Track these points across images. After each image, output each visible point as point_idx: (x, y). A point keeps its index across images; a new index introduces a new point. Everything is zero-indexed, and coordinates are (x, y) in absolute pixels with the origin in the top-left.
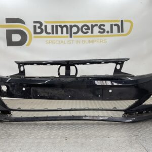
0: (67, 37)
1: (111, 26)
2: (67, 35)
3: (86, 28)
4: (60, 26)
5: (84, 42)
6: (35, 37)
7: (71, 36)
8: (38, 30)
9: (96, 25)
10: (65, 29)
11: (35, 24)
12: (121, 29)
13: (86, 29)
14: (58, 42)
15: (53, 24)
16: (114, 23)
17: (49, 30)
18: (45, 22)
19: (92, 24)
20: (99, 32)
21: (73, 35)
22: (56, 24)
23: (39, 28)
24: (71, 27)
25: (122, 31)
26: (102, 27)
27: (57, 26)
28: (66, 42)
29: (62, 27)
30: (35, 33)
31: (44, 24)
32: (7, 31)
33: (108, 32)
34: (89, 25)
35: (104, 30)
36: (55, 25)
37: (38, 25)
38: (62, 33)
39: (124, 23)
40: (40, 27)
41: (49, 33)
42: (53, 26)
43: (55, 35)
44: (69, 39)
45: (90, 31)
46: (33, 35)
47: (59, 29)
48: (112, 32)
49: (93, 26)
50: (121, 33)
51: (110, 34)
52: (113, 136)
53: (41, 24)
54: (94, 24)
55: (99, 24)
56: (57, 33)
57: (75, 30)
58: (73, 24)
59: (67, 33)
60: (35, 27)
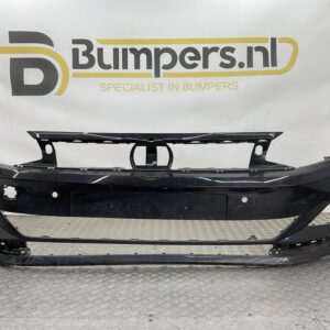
0: (149, 75)
3: (192, 54)
4: (133, 50)
5: (186, 87)
6: (74, 75)
7: (157, 74)
8: (83, 60)
9: (215, 49)
13: (191, 58)
14: (127, 87)
16: (254, 45)
17: (108, 59)
18: (99, 41)
19: (206, 46)
20: (222, 65)
21: (162, 71)
22: (124, 47)
23: (84, 54)
24: (158, 52)
25: (274, 64)
26: (228, 53)
27: (125, 51)
29: (137, 53)
30: (76, 65)
31: (96, 46)
33: (241, 65)
36: (120, 47)
37: (82, 48)
39: (278, 45)
40: (86, 54)
41: (108, 67)
43: (121, 70)
45: (200, 63)
46: (72, 71)
48: (250, 64)
49: (207, 52)
50: (270, 68)
51: (245, 69)
54: (210, 46)
55: (221, 46)
56: (125, 66)
58: (161, 47)
60: (75, 52)
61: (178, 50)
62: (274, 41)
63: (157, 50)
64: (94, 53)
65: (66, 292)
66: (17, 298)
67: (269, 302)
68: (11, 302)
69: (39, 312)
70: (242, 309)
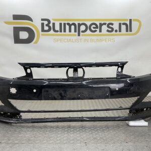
1: (120, 24)
2: (75, 33)
10: (73, 27)
11: (43, 22)
15: (61, 22)
28: (74, 41)
34: (98, 23)
35: (112, 29)
38: (70, 31)
42: (61, 24)
47: (67, 27)
53: (49, 21)
59: (75, 31)
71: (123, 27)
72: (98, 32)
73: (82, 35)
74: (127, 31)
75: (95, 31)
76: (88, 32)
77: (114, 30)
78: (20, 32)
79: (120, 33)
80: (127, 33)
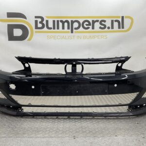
0: (68, 32)
2: (68, 30)
3: (87, 23)
4: (61, 21)
5: (85, 37)
6: (36, 32)
7: (72, 32)
8: (40, 25)
9: (97, 21)
10: (66, 24)
11: (36, 19)
12: (121, 25)
13: (87, 25)
14: (59, 37)
15: (54, 19)
16: (114, 19)
17: (51, 25)
18: (47, 17)
19: (93, 19)
20: (100, 28)
21: (74, 30)
22: (58, 19)
23: (40, 23)
26: (103, 23)
27: (58, 21)
28: (67, 38)
29: (63, 22)
30: (37, 27)
31: (45, 19)
32: (8, 25)
33: (109, 28)
35: (105, 26)
36: (56, 20)
37: (39, 20)
38: (63, 28)
39: (124, 19)
41: (51, 28)
42: (54, 21)
43: (56, 30)
44: (71, 34)
45: (91, 27)
46: (35, 30)
48: (112, 27)
50: (121, 29)
51: (110, 29)
52: (120, 135)
53: (42, 19)
54: (95, 20)
55: (100, 20)
56: (58, 28)
57: (76, 25)
58: (74, 20)
59: (68, 28)
60: (36, 22)
61: (81, 21)
62: (123, 17)
63: (72, 21)
64: (45, 22)
65: (37, 126)
66: (16, 129)
67: (123, 130)
68: (14, 131)
69: (26, 135)
70: (112, 133)
71: (116, 24)
72: (90, 29)
73: (76, 32)
74: (119, 28)
75: (88, 28)
76: (81, 29)
77: (107, 27)
78: (14, 29)
79: (113, 30)
80: (119, 30)
